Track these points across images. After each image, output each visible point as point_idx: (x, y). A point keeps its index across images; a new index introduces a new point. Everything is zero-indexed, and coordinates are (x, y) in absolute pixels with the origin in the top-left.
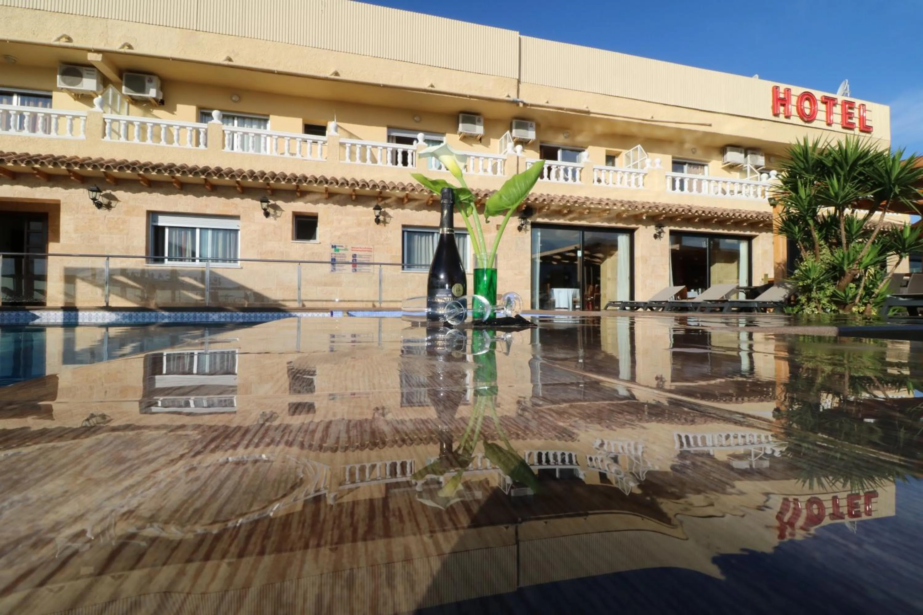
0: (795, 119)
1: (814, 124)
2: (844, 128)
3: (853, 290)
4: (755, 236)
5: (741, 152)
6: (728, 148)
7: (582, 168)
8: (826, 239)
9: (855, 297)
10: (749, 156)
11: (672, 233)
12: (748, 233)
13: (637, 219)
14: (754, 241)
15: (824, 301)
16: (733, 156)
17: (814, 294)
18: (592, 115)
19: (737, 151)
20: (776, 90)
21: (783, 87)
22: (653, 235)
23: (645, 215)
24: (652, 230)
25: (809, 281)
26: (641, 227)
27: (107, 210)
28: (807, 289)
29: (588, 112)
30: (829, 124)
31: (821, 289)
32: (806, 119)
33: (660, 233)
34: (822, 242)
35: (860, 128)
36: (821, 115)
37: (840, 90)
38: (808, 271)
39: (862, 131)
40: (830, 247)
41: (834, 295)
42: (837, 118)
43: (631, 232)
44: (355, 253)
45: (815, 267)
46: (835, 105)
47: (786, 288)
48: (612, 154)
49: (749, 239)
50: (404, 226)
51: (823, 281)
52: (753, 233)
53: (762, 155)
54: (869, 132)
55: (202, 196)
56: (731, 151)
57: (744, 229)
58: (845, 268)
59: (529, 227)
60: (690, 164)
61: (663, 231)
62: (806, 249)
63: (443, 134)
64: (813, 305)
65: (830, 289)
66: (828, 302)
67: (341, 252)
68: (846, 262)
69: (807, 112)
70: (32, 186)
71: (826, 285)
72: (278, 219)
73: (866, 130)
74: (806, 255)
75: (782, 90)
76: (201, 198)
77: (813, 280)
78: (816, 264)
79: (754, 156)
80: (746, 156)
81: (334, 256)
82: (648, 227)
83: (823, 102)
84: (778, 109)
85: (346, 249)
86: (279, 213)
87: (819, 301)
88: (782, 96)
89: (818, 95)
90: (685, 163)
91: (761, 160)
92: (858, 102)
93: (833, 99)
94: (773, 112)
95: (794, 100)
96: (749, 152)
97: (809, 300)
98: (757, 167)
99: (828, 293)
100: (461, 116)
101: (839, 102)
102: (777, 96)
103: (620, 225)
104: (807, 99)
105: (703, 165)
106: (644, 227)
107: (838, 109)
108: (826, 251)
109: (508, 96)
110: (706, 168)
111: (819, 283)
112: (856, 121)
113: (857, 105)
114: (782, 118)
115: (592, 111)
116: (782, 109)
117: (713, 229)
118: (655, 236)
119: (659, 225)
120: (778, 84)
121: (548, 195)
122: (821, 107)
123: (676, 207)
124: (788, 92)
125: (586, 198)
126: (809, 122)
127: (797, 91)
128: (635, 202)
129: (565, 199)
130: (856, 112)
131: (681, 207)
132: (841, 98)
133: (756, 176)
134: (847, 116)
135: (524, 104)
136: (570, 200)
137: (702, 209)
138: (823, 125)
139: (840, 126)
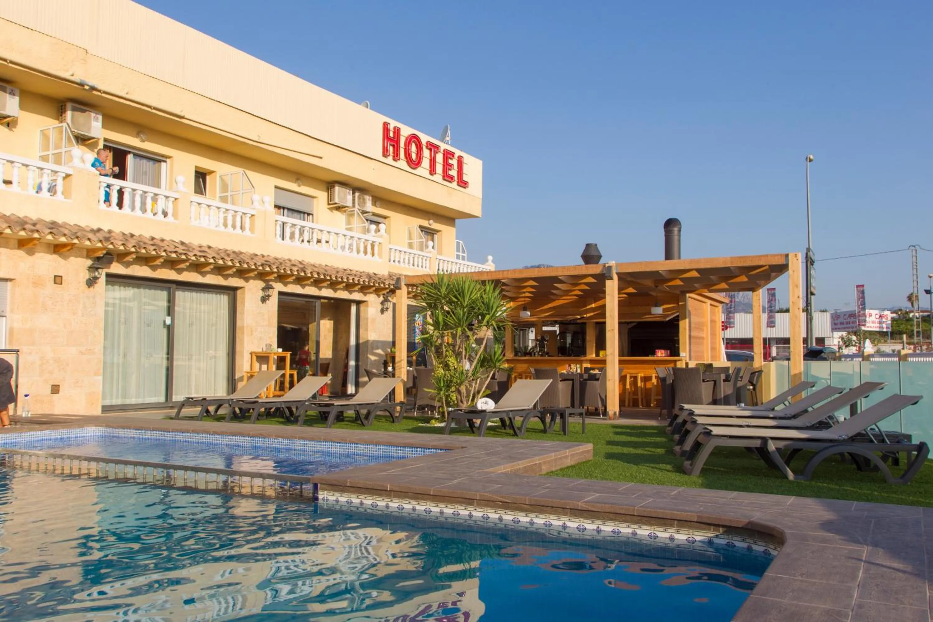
0: (402, 163)
1: (419, 171)
2: (445, 179)
4: (365, 301)
5: (349, 191)
6: (336, 185)
7: (176, 200)
10: (356, 197)
11: (281, 294)
12: (358, 297)
13: (243, 275)
14: (363, 306)
16: (341, 196)
18: (186, 121)
20: (386, 126)
21: (393, 124)
22: (258, 297)
23: (255, 271)
24: (259, 289)
26: (247, 284)
29: (183, 117)
30: (432, 174)
32: (413, 166)
33: (268, 295)
35: (458, 182)
36: (426, 163)
39: (459, 185)
42: (439, 168)
43: (234, 290)
46: (438, 152)
48: (202, 171)
49: (359, 303)
52: (363, 298)
53: (370, 198)
54: (466, 187)
56: (341, 188)
59: (103, 281)
61: (272, 293)
69: (414, 156)
75: (391, 127)
79: (362, 198)
80: (354, 196)
82: (255, 285)
83: (428, 149)
84: (387, 150)
88: (391, 134)
89: (424, 138)
91: (368, 205)
93: (436, 147)
94: (383, 152)
95: (403, 142)
96: (357, 191)
98: (363, 212)
101: (442, 150)
102: (387, 134)
104: (414, 142)
106: (250, 285)
107: (439, 158)
109: (72, 75)
112: (454, 173)
113: (456, 156)
114: (390, 158)
115: (186, 117)
116: (391, 149)
117: (324, 291)
118: (262, 299)
119: (268, 286)
120: (388, 120)
121: (132, 236)
122: (426, 153)
123: (288, 264)
124: (397, 131)
125: (182, 243)
126: (414, 168)
127: (406, 131)
128: (241, 253)
129: (160, 247)
130: (454, 162)
131: (294, 265)
132: (443, 146)
133: (364, 225)
134: (447, 166)
135: (93, 88)
136: (166, 248)
137: (316, 270)
138: (426, 174)
139: (441, 177)
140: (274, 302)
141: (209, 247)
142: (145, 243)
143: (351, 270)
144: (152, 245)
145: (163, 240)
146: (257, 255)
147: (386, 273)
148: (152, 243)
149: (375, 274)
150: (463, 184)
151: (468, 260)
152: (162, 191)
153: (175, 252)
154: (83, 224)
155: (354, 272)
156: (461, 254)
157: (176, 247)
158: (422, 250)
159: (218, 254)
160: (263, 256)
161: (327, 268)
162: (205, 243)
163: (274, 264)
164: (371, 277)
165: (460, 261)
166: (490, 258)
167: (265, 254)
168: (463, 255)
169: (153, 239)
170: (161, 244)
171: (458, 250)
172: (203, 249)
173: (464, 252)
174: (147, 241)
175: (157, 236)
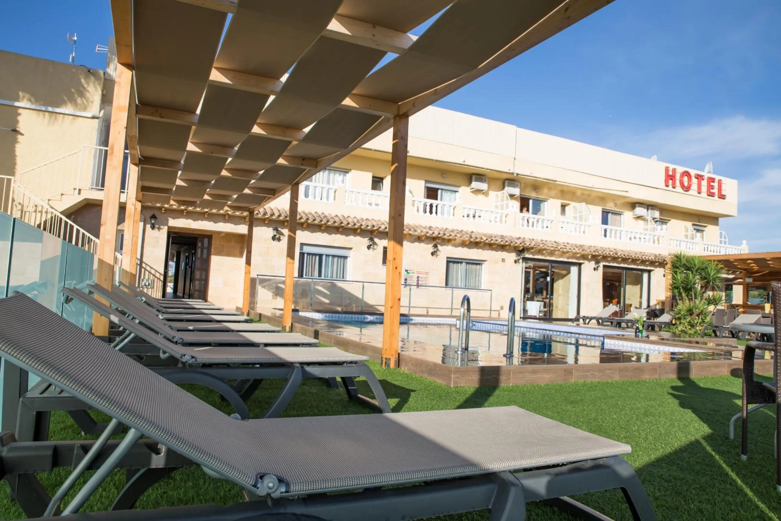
0: (679, 189)
1: (690, 192)
2: (708, 195)
3: (697, 320)
4: (653, 270)
5: (645, 208)
6: (637, 205)
7: (552, 221)
8: (687, 296)
9: (697, 323)
10: (649, 211)
11: (605, 266)
12: (649, 268)
13: (584, 257)
14: (652, 273)
15: (686, 324)
16: (640, 211)
17: (682, 321)
18: (557, 182)
19: (642, 207)
20: (667, 169)
21: (671, 167)
22: (593, 268)
23: (590, 256)
24: (593, 264)
25: (680, 315)
26: (586, 262)
27: (278, 242)
28: (679, 319)
29: (556, 181)
30: (699, 193)
31: (685, 319)
32: (685, 189)
33: (598, 267)
34: (686, 298)
35: (718, 196)
36: (694, 186)
37: (707, 169)
38: (680, 310)
39: (719, 198)
40: (689, 300)
41: (689, 322)
42: (704, 189)
43: (580, 265)
44: (418, 275)
45: (683, 308)
46: (703, 179)
47: (671, 315)
48: (564, 204)
49: (649, 271)
50: (447, 258)
51: (686, 315)
52: (652, 268)
53: (658, 211)
54: (724, 199)
55: (332, 234)
56: (639, 207)
57: (647, 266)
58: (694, 311)
59: (521, 261)
60: (612, 213)
61: (599, 266)
62: (680, 300)
63: (459, 186)
64: (682, 325)
65: (689, 319)
66: (688, 325)
67: (410, 274)
68: (694, 308)
69: (686, 184)
70: (236, 225)
71: (687, 317)
72: (375, 250)
73: (723, 197)
74: (680, 302)
75: (671, 169)
76: (332, 235)
77: (682, 315)
78: (683, 307)
79: (653, 211)
80: (648, 210)
81: (406, 277)
82: (591, 262)
83: (696, 178)
84: (668, 182)
85: (413, 273)
86: (375, 247)
87: (684, 324)
88: (671, 173)
89: (693, 172)
90: (609, 213)
91: (657, 214)
92: (717, 178)
93: (702, 176)
94: (666, 184)
95: (678, 176)
96: (650, 208)
97: (680, 323)
98: (654, 219)
99: (688, 320)
100: (474, 177)
101: (706, 177)
102: (668, 173)
103: (574, 261)
104: (686, 175)
105: (621, 214)
106: (588, 262)
107: (704, 183)
108: (687, 301)
109: (509, 170)
110: (622, 216)
111: (685, 316)
112: (715, 191)
113: (717, 180)
114: (670, 187)
116: (670, 182)
117: (628, 265)
118: (595, 269)
119: (597, 262)
120: (668, 165)
121: (533, 239)
122: (695, 181)
123: (608, 250)
124: (674, 170)
125: (555, 242)
126: (687, 191)
127: (680, 170)
128: (583, 246)
129: (545, 244)
130: (716, 185)
131: (611, 251)
132: (706, 175)
133: (654, 226)
134: (710, 187)
135: (517, 174)
136: (548, 245)
137: (623, 253)
138: (696, 193)
139: (706, 194)
140: (601, 269)
141: (568, 243)
142: (539, 243)
143: (644, 253)
144: (542, 244)
145: (546, 241)
146: (591, 246)
147: (667, 254)
148: (541, 243)
149: (660, 255)
150: (722, 197)
151: (729, 244)
152: (545, 217)
153: (553, 247)
154: (513, 236)
155: (646, 254)
156: (723, 239)
157: (552, 244)
158: (693, 239)
159: (572, 247)
160: (595, 247)
161: (630, 252)
162: (566, 241)
163: (600, 251)
164: (656, 256)
165: (723, 245)
166: (744, 242)
167: (596, 245)
168: (725, 240)
169: (542, 240)
170: (545, 243)
171: (721, 237)
172: (565, 244)
173: (725, 238)
174: (561, 244)
175: (544, 239)
